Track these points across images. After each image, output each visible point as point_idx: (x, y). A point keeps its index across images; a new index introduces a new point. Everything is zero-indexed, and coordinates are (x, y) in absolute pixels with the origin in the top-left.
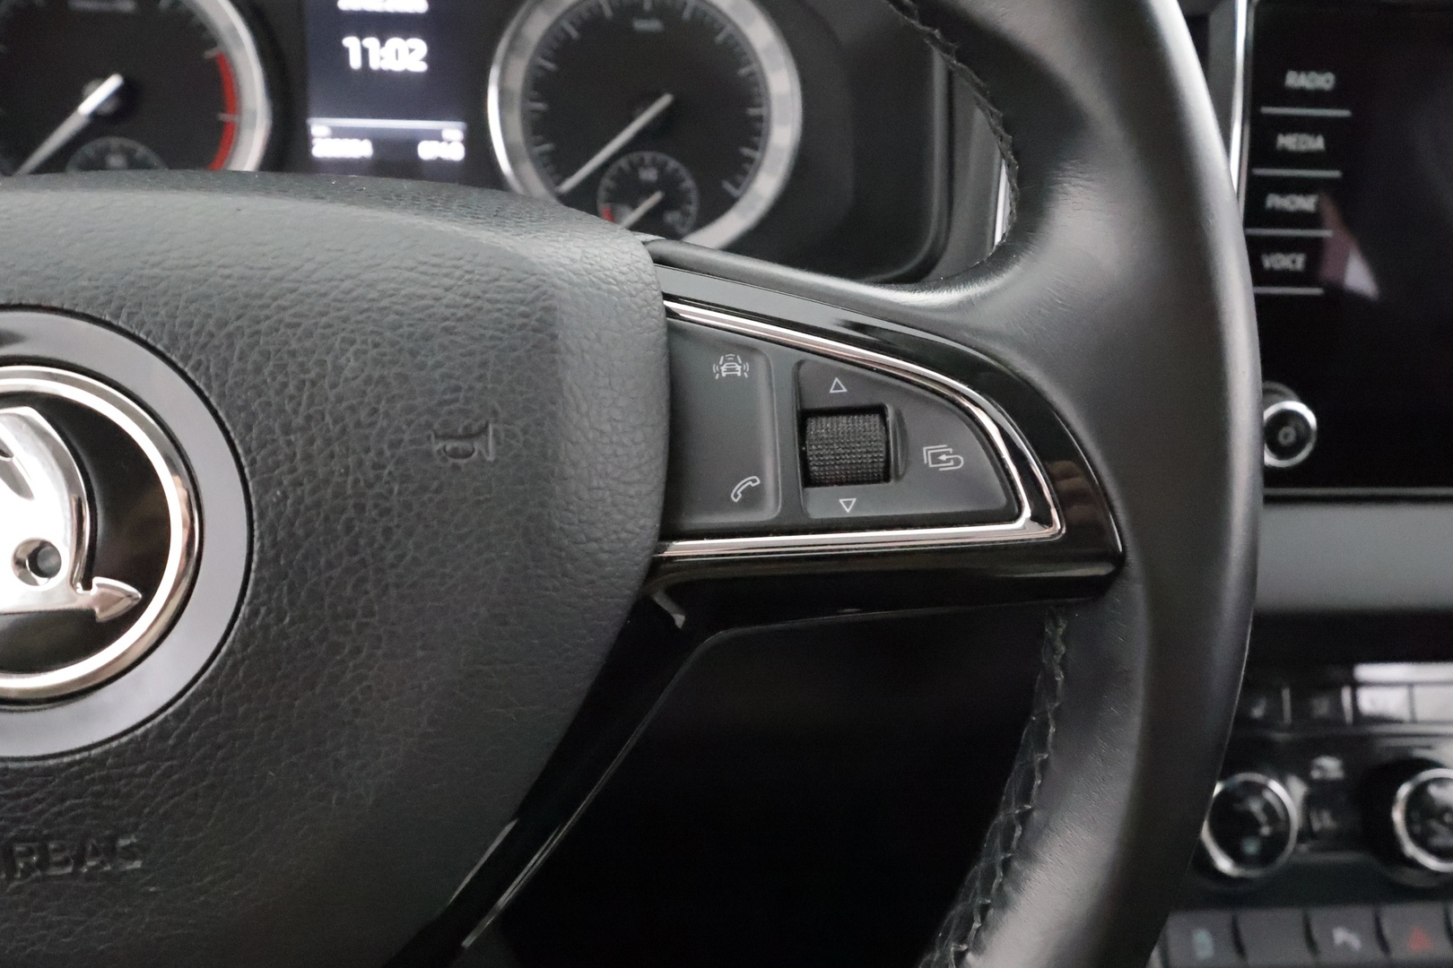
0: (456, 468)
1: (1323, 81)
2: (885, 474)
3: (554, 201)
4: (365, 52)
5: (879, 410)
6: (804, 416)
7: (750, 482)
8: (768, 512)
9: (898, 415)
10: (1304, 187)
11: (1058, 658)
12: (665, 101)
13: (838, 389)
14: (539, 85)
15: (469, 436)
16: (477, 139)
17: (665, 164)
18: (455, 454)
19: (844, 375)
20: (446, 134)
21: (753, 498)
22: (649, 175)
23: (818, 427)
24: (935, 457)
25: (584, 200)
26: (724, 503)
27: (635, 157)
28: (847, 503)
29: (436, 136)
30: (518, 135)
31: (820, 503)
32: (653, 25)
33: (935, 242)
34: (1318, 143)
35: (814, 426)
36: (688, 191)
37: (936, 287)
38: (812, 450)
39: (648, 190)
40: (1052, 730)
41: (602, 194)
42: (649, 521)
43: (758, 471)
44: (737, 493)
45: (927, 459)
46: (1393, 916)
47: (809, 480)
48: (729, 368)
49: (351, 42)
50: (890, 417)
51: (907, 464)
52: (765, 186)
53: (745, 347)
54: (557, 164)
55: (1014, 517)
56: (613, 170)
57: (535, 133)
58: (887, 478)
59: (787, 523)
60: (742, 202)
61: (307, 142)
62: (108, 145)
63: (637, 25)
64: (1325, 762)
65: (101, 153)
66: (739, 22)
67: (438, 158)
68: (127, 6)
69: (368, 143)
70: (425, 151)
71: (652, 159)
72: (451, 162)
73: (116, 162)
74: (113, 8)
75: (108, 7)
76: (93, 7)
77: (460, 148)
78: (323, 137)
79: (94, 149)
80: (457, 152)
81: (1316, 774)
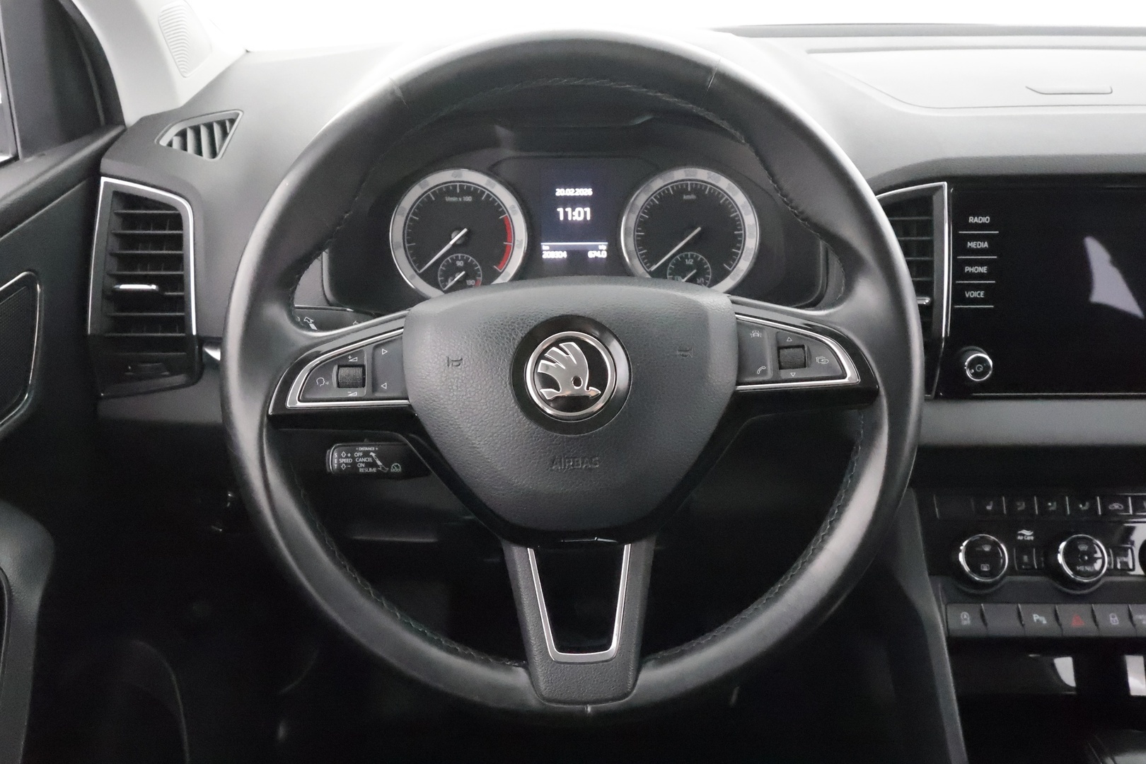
0: (683, 359)
1: (986, 220)
2: (804, 365)
3: (648, 276)
4: (566, 214)
5: (803, 347)
6: (779, 348)
7: (762, 368)
8: (769, 376)
9: (808, 347)
10: (981, 263)
11: (861, 426)
12: (699, 229)
13: (789, 340)
14: (641, 224)
15: (687, 351)
16: (614, 249)
17: (697, 257)
18: (683, 355)
19: (791, 337)
20: (600, 247)
21: (764, 372)
22: (690, 262)
23: (785, 352)
24: (820, 360)
25: (659, 274)
26: (754, 374)
27: (683, 254)
28: (793, 374)
29: (596, 248)
30: (632, 247)
31: (784, 374)
32: (693, 197)
33: (822, 291)
34: (986, 245)
35: (781, 351)
36: (708, 268)
37: (820, 309)
38: (781, 359)
39: (690, 268)
40: (860, 448)
41: (668, 271)
42: (733, 379)
43: (766, 366)
44: (758, 372)
45: (817, 361)
46: (1062, 609)
47: (781, 368)
48: (755, 334)
49: (560, 210)
50: (806, 349)
51: (811, 362)
52: (743, 265)
53: (760, 328)
54: (649, 259)
55: (845, 377)
56: (674, 261)
57: (639, 246)
58: (805, 367)
59: (774, 380)
60: (732, 273)
61: (541, 252)
62: (457, 257)
63: (685, 197)
64: (1024, 532)
65: (454, 261)
66: (730, 194)
67: (596, 257)
68: (469, 199)
69: (565, 252)
70: (591, 255)
71: (692, 256)
72: (601, 259)
73: (460, 264)
74: (463, 199)
75: (460, 199)
76: (454, 199)
77: (605, 253)
78: (547, 251)
79: (452, 259)
80: (604, 255)
81: (1020, 538)
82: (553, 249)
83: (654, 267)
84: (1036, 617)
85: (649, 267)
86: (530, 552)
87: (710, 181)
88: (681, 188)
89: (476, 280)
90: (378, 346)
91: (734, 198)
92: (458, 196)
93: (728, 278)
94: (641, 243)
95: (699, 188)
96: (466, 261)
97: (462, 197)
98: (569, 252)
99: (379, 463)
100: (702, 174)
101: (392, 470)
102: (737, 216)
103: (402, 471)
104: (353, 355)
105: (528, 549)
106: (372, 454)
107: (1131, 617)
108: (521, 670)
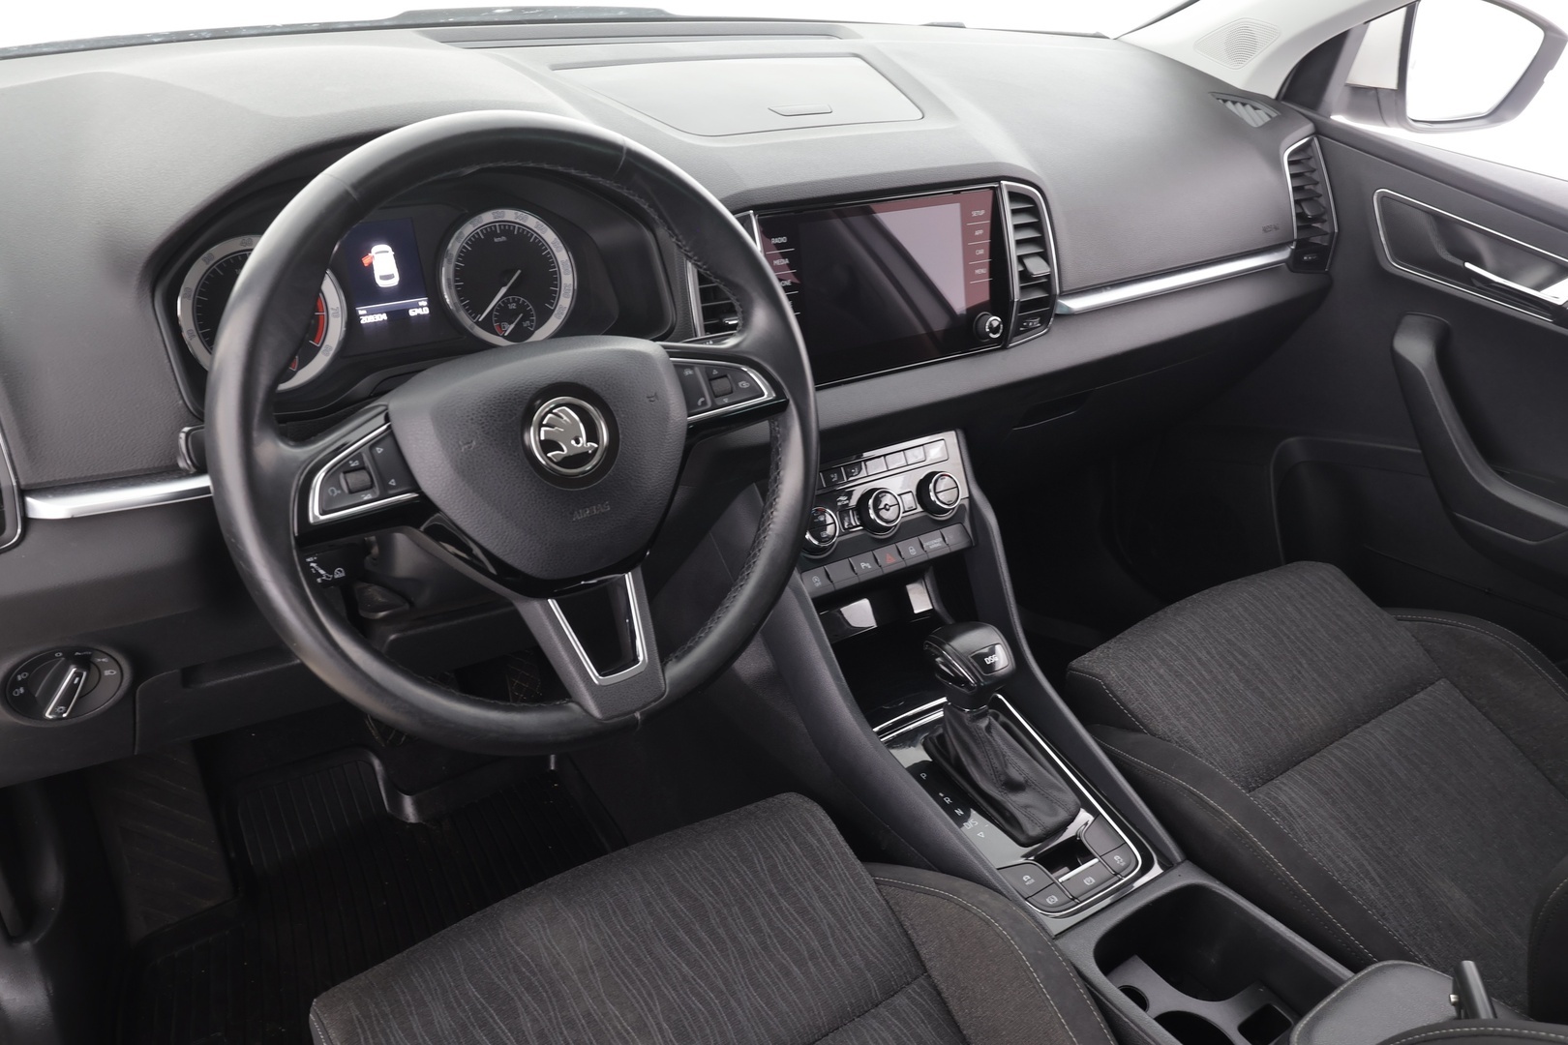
1: (783, 240)
5: (726, 376)
6: (709, 380)
7: (702, 399)
8: (709, 404)
12: (519, 272)
13: (715, 372)
14: (459, 274)
16: (437, 302)
17: (520, 301)
19: (715, 369)
20: (421, 304)
21: (704, 403)
22: (513, 306)
23: (714, 383)
25: (487, 324)
26: (699, 405)
27: (507, 300)
28: (725, 400)
29: (416, 306)
31: (719, 402)
32: (504, 238)
34: (787, 261)
35: (711, 382)
36: (531, 311)
38: (714, 389)
39: (515, 314)
41: (494, 320)
42: (685, 412)
43: (704, 396)
44: (699, 403)
45: (740, 385)
46: (878, 553)
47: (716, 397)
48: (689, 372)
50: (729, 377)
51: (736, 388)
52: (565, 302)
53: (691, 366)
55: (763, 395)
58: (732, 392)
59: (713, 407)
60: (556, 312)
61: (360, 318)
63: (496, 240)
64: (841, 498)
66: (539, 232)
67: (419, 315)
69: (385, 315)
70: (412, 313)
71: (513, 299)
72: (424, 315)
77: (427, 309)
78: (364, 315)
80: (426, 311)
81: (839, 504)
82: (370, 313)
83: (482, 317)
84: (863, 565)
86: (552, 603)
87: (517, 221)
88: (490, 231)
90: (372, 447)
91: (542, 235)
93: (553, 317)
94: (461, 293)
95: (507, 228)
98: (388, 313)
99: (322, 572)
100: (510, 215)
101: (336, 576)
102: (549, 253)
103: (346, 573)
104: (353, 459)
105: (549, 601)
106: (312, 565)
107: (922, 545)
108: (571, 705)
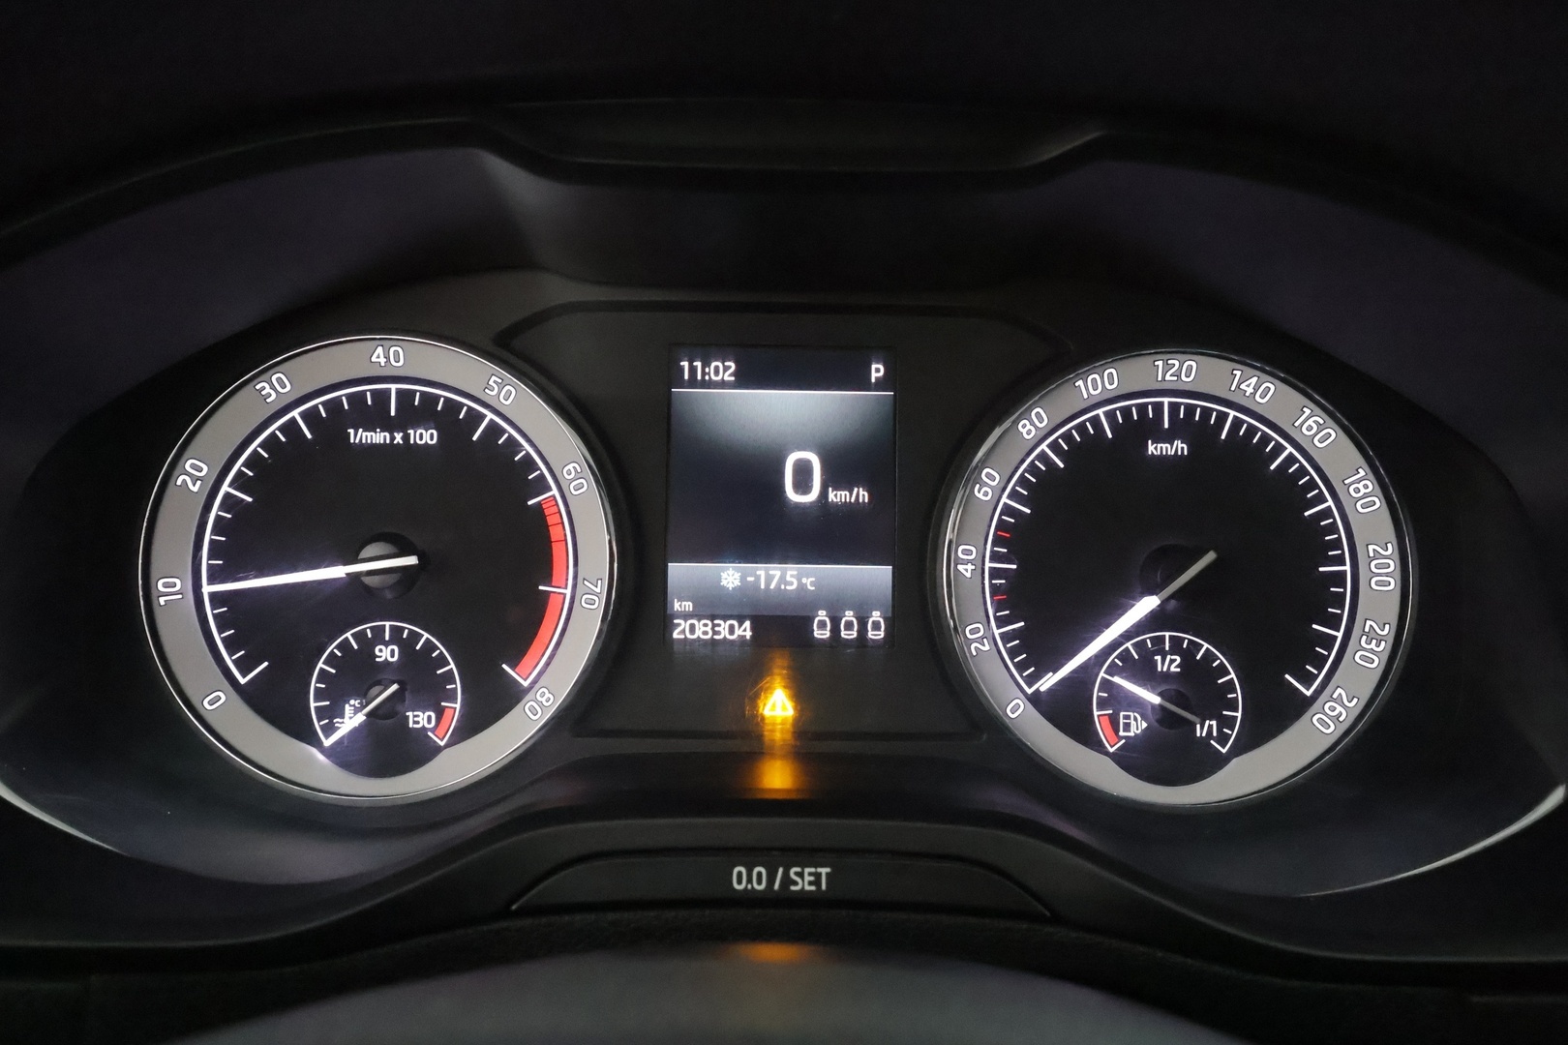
12: (1209, 559)
32: (1178, 448)
61: (666, 621)
62: (378, 632)
63: (1152, 448)
65: (367, 644)
68: (426, 436)
73: (386, 653)
74: (406, 438)
75: (399, 438)
76: (379, 437)
79: (360, 637)
83: (1048, 682)
85: (1031, 680)
88: (1137, 419)
89: (440, 713)
92: (389, 425)
95: (1198, 420)
96: (407, 645)
97: (403, 429)
98: (758, 623)
